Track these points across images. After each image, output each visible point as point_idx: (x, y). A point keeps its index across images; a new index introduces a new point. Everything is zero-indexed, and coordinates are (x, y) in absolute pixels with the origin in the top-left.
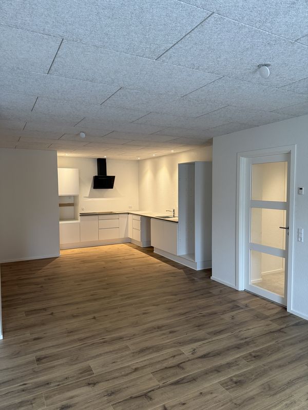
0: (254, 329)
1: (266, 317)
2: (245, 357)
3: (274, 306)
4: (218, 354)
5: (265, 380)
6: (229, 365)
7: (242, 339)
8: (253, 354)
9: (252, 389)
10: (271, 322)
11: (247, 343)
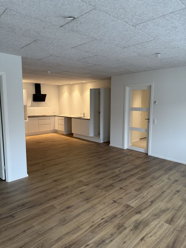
0: (138, 162)
1: (141, 158)
2: (140, 171)
3: (142, 154)
4: (129, 171)
5: (151, 176)
6: (136, 173)
7: (136, 165)
8: (143, 169)
9: (148, 179)
10: (144, 159)
11: (139, 167)
